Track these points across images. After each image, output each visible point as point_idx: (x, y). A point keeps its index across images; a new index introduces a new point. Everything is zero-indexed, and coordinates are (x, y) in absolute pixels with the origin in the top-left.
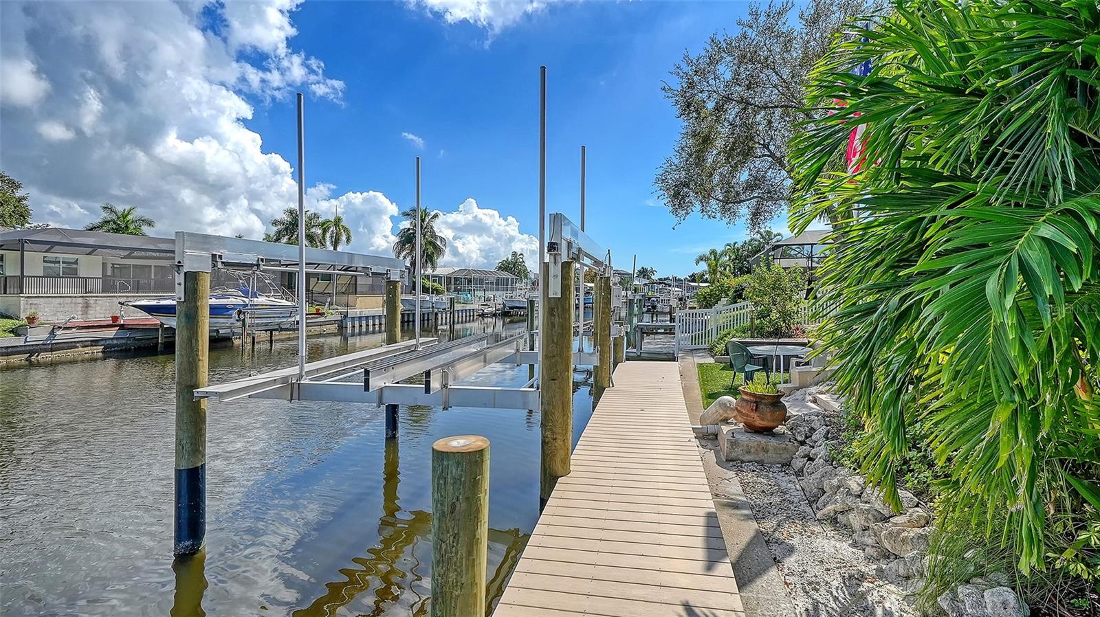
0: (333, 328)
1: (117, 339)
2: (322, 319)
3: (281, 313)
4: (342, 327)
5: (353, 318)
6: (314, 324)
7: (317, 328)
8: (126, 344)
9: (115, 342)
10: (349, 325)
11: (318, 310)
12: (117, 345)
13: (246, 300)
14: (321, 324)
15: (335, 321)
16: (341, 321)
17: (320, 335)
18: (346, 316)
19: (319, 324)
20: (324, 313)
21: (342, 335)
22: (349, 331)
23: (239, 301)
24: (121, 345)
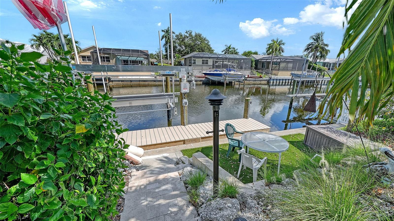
0: (266, 82)
1: (205, 80)
2: (261, 79)
3: (238, 77)
4: (269, 82)
5: (274, 80)
6: (258, 80)
7: (259, 82)
8: (207, 82)
9: (205, 81)
10: (272, 82)
11: (260, 76)
12: (205, 82)
13: (227, 72)
14: (261, 81)
15: (266, 80)
16: (269, 80)
17: (260, 84)
18: (271, 79)
19: (260, 80)
20: (262, 77)
21: (268, 85)
22: (271, 84)
23: (225, 72)
24: (206, 82)
